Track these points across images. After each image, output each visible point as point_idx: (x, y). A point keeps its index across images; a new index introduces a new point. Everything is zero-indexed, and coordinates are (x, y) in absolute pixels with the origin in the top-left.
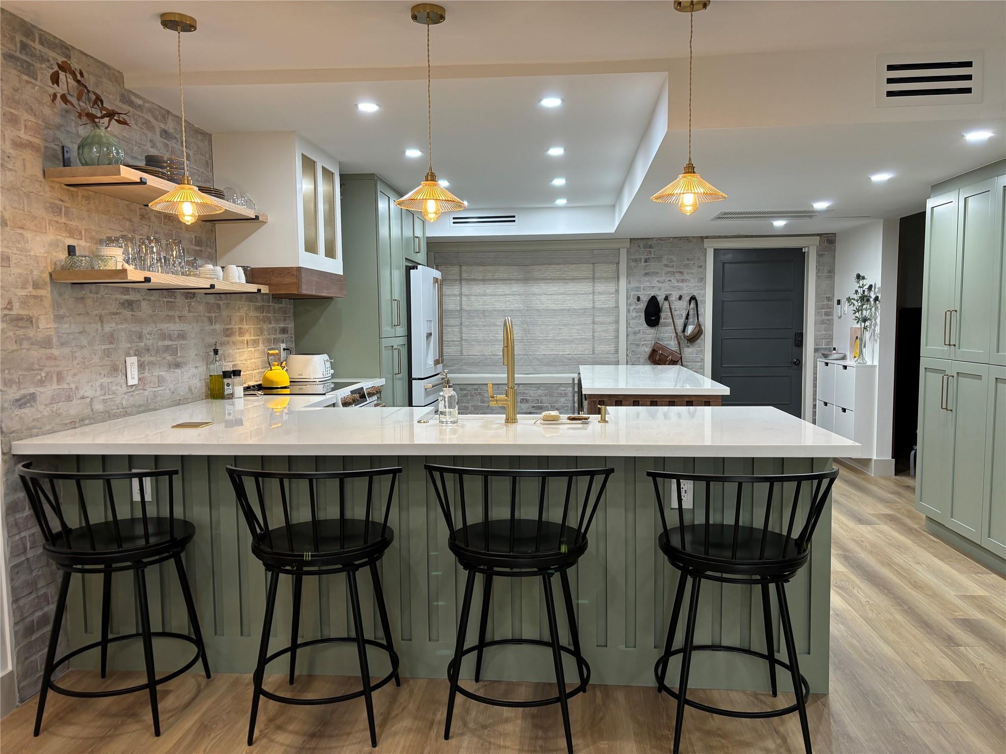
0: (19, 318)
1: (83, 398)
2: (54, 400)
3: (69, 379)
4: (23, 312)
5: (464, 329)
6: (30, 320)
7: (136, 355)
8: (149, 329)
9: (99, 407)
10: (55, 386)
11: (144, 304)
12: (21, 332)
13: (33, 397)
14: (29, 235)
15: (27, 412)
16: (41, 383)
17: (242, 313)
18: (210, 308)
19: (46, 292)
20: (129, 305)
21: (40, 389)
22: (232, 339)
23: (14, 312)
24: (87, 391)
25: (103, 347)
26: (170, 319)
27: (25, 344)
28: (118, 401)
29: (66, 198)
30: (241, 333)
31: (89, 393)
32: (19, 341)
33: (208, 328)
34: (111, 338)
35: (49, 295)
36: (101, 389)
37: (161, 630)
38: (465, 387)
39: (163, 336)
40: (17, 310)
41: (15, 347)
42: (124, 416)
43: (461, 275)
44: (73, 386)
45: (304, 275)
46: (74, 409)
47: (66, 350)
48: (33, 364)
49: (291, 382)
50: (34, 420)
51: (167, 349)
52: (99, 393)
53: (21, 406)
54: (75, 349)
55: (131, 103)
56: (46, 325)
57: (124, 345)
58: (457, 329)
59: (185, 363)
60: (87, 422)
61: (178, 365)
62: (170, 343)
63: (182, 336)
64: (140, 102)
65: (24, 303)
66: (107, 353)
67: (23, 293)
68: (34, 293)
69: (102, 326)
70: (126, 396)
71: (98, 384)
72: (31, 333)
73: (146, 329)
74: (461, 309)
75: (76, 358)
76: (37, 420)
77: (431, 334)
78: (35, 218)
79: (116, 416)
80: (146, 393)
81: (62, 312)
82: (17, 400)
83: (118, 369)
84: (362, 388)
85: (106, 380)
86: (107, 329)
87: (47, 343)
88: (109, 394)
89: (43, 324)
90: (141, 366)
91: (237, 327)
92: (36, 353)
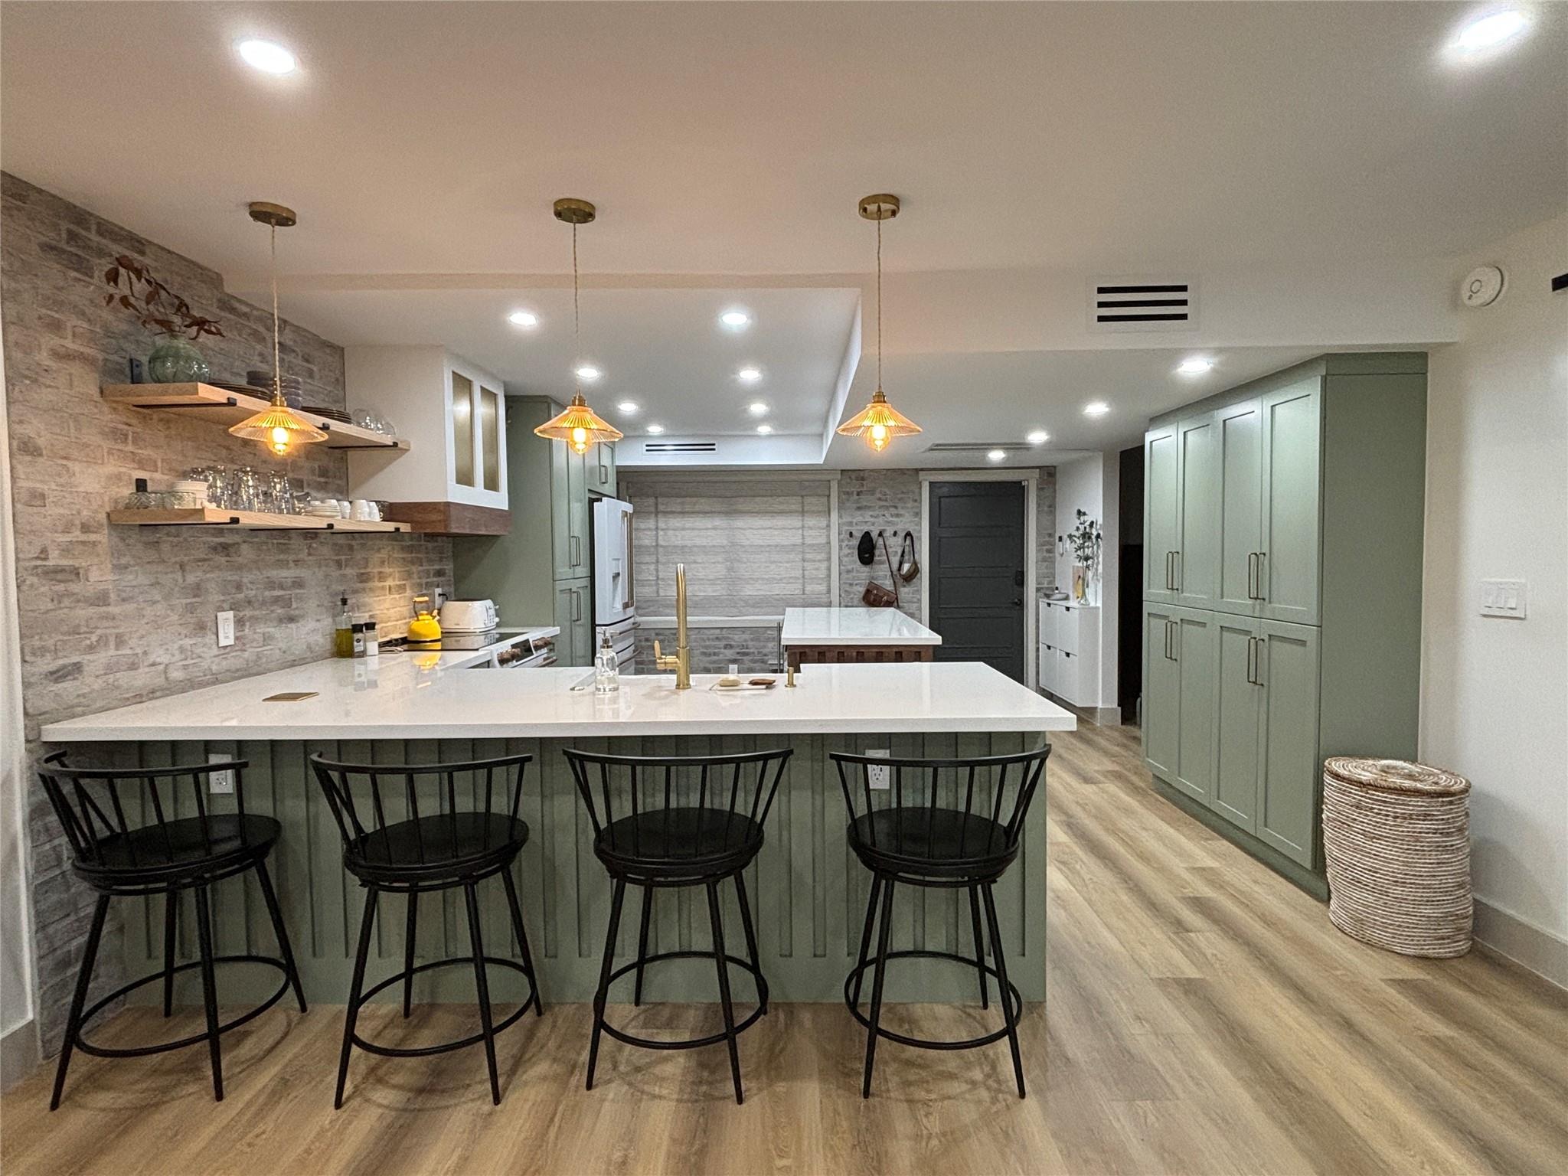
0: (58, 570)
1: (153, 665)
2: (109, 669)
3: (133, 642)
4: (65, 562)
5: (661, 567)
6: (76, 572)
7: (231, 609)
8: (251, 577)
9: (176, 675)
10: (112, 652)
11: (244, 547)
12: (61, 587)
13: (78, 667)
14: (76, 467)
15: (67, 687)
16: (91, 649)
17: (384, 554)
18: (338, 549)
19: (103, 537)
20: (225, 548)
21: (88, 657)
22: (370, 585)
23: (51, 563)
24: (160, 656)
25: (184, 601)
26: (282, 564)
27: (66, 602)
28: (205, 665)
29: (134, 421)
30: (382, 577)
31: (164, 659)
32: (58, 598)
33: (335, 573)
34: (197, 590)
35: (105, 540)
36: (181, 653)
37: (244, 953)
38: (661, 631)
39: (271, 585)
40: (54, 560)
41: (50, 606)
42: (214, 683)
43: (657, 508)
44: (139, 651)
45: (453, 512)
46: (141, 679)
47: (130, 607)
48: (79, 626)
49: (442, 633)
50: (78, 696)
51: (276, 600)
52: (178, 656)
53: (56, 681)
54: (143, 605)
55: (233, 310)
56: (100, 576)
57: (215, 597)
58: (652, 567)
59: (303, 616)
60: (158, 694)
61: (292, 619)
62: (281, 593)
63: (299, 584)
64: (245, 309)
65: (66, 550)
66: (191, 609)
67: (67, 538)
68: (84, 537)
69: (184, 576)
70: (217, 660)
71: (176, 646)
72: (75, 587)
73: (247, 578)
74: (657, 545)
75: (144, 616)
76: (84, 696)
77: (618, 574)
78: (86, 445)
79: (202, 685)
80: (246, 655)
81: (123, 561)
82: (52, 673)
83: (204, 627)
84: (527, 641)
85: (188, 642)
86: (191, 579)
87: (102, 599)
88: (192, 659)
89: (94, 575)
90: (239, 623)
91: (376, 570)
92: (82, 613)
